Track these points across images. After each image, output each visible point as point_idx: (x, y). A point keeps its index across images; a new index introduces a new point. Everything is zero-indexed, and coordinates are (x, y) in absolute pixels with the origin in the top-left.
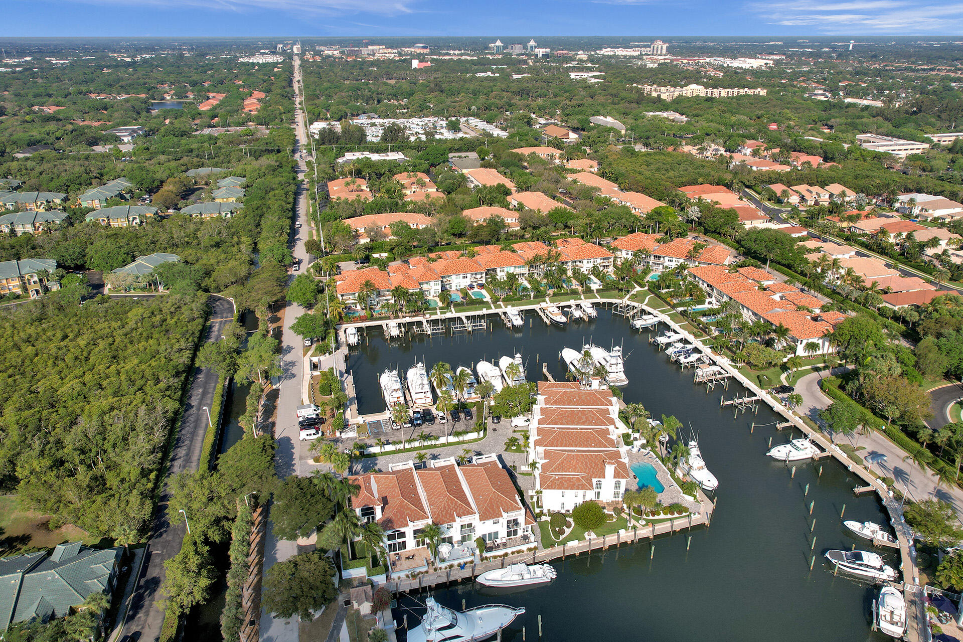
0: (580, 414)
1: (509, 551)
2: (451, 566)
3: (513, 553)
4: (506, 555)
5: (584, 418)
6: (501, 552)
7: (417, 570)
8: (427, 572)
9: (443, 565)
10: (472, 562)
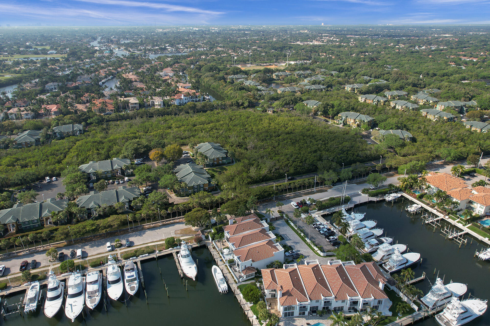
0: (336, 278)
1: (232, 273)
2: (221, 257)
3: (232, 275)
4: (230, 273)
5: (335, 281)
6: (231, 271)
7: (217, 248)
8: (217, 251)
9: (221, 255)
10: (224, 263)
